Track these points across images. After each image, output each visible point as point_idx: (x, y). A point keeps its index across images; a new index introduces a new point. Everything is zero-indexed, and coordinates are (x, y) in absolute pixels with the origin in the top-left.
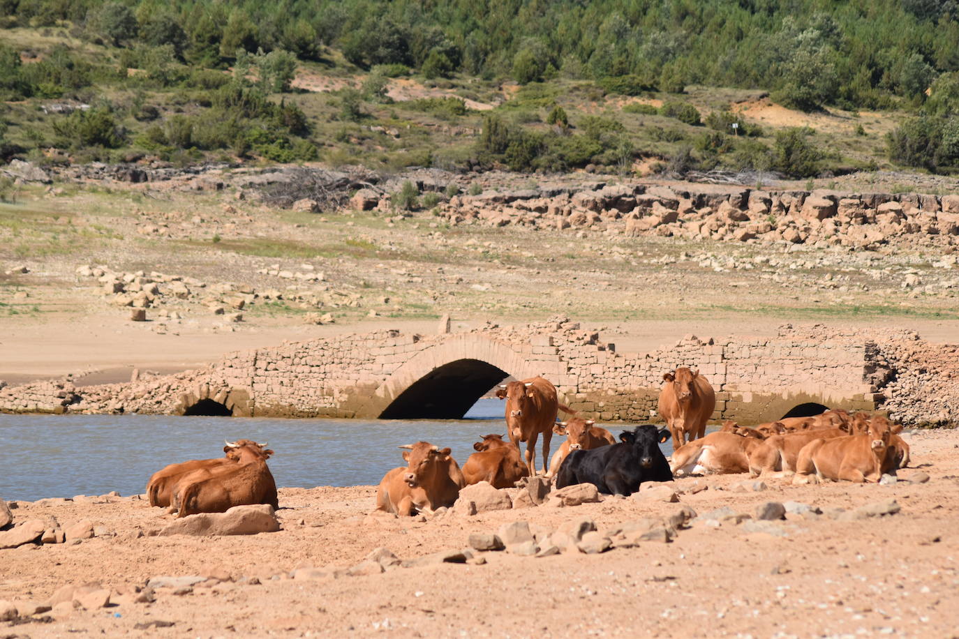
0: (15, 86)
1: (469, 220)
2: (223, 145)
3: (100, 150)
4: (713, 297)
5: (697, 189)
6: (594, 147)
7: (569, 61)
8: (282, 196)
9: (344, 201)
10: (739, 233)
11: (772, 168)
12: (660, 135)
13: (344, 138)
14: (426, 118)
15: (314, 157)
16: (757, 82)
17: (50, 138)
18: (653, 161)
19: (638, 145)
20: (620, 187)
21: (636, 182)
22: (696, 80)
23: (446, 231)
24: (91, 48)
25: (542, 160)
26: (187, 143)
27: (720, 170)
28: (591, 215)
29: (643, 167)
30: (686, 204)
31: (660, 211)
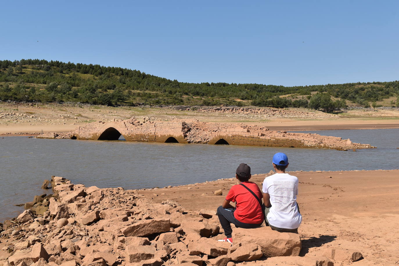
0: (149, 97)
1: (200, 111)
2: (172, 103)
3: (157, 104)
4: (227, 120)
5: (228, 108)
6: (216, 103)
7: (217, 94)
8: (178, 109)
9: (185, 109)
10: (232, 113)
11: (237, 105)
12: (224, 102)
13: (187, 102)
14: (197, 100)
15: (183, 104)
16: (238, 97)
17: (152, 102)
18: (223, 105)
19: (221, 103)
20: (218, 107)
21: (221, 107)
22: (231, 97)
23: (197, 113)
24: (160, 93)
25: (210, 105)
26: (168, 103)
27: (231, 106)
28: (215, 111)
29: (222, 105)
30: (226, 109)
31: (223, 110)
